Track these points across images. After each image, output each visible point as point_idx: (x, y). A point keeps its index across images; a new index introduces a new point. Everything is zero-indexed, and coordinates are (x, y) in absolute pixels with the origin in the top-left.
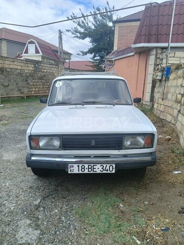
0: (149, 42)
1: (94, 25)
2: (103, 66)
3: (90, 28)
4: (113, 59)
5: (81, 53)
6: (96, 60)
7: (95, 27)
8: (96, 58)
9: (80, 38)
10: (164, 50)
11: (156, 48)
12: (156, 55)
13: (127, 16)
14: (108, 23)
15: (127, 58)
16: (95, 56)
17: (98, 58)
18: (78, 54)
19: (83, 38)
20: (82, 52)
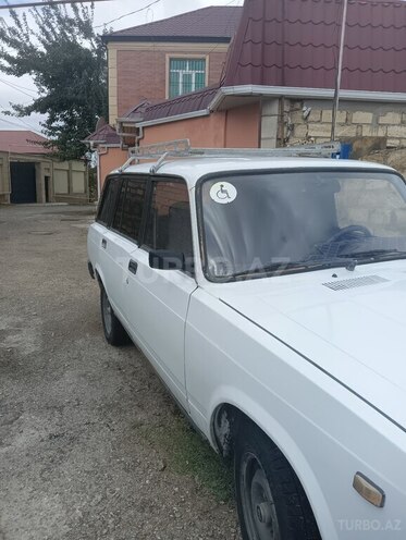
0: (262, 82)
1: (43, 42)
2: (92, 143)
3: (32, 49)
4: (137, 125)
5: (12, 111)
6: (55, 129)
7: (46, 47)
8: (54, 125)
9: (9, 71)
10: (298, 105)
11: (281, 98)
12: (281, 116)
13: (134, 28)
14: (79, 41)
15: (185, 123)
16: (52, 119)
17: (61, 124)
18: (7, 113)
19: (19, 73)
20: (17, 108)
